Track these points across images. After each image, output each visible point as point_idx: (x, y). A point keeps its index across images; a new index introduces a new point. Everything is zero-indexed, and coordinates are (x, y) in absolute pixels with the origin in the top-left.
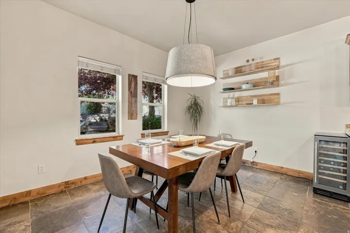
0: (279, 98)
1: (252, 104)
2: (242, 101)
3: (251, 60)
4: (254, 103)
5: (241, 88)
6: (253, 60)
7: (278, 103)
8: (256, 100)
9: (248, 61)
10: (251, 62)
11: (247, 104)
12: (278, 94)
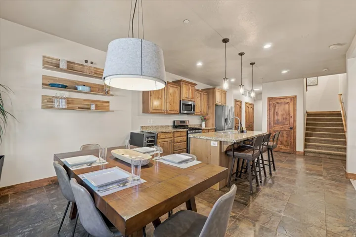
0: (108, 106)
1: (89, 109)
2: (73, 104)
3: (89, 63)
4: (92, 108)
5: (77, 89)
6: (92, 63)
7: (108, 110)
8: (94, 105)
9: (86, 61)
10: (89, 64)
11: (79, 108)
12: (108, 102)
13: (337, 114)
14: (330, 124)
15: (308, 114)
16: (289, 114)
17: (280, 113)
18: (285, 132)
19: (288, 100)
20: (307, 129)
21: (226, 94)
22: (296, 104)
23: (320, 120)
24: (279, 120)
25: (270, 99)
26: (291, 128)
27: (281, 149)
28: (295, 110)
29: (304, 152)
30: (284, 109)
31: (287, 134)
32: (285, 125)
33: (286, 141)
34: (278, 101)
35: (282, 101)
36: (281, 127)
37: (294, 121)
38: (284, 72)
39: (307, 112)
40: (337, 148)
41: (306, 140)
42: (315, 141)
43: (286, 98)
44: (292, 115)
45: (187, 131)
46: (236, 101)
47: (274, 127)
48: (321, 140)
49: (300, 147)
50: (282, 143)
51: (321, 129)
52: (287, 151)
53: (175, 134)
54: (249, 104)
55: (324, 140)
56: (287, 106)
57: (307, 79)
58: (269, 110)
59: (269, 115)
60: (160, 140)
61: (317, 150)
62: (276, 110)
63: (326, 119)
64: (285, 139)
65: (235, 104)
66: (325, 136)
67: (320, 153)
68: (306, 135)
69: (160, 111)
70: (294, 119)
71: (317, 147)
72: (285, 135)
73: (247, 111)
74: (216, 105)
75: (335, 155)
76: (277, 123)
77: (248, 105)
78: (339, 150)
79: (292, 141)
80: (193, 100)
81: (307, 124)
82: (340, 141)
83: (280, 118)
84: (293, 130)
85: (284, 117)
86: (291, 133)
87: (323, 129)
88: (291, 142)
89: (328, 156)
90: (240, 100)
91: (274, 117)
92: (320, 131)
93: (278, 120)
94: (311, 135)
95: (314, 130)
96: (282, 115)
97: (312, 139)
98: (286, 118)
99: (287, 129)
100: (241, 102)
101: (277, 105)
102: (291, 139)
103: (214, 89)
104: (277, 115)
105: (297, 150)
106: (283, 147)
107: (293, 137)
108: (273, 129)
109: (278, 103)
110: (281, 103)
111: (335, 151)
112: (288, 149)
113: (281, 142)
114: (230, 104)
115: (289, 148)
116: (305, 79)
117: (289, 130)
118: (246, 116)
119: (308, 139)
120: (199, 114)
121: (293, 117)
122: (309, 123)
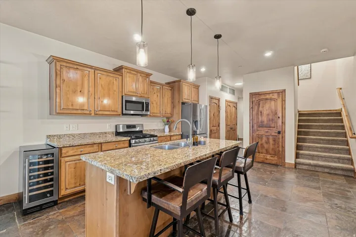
13: (336, 113)
14: (327, 126)
15: (300, 115)
16: (276, 114)
17: (265, 112)
18: (271, 138)
19: (275, 96)
20: (299, 133)
21: (198, 89)
22: (285, 101)
23: (315, 121)
24: (264, 122)
25: (252, 95)
26: (279, 133)
27: (267, 159)
28: (283, 108)
29: (296, 163)
30: (270, 107)
31: (274, 141)
32: (271, 128)
33: (272, 149)
34: (263, 97)
35: (268, 97)
36: (267, 130)
37: (282, 123)
38: (268, 54)
39: (298, 111)
40: (339, 158)
41: (298, 148)
42: (309, 148)
43: (272, 92)
44: (280, 115)
45: (130, 140)
46: (211, 98)
47: (258, 130)
48: (317, 147)
49: (290, 158)
50: (267, 152)
51: (316, 132)
52: (273, 162)
53: (103, 147)
54: (230, 102)
55: (321, 148)
56: (273, 103)
57: (299, 67)
58: (252, 108)
59: (251, 114)
60: (67, 159)
61: (312, 162)
62: (261, 109)
63: (322, 120)
64: (271, 146)
65: (210, 102)
66: (321, 141)
67: (316, 166)
68: (298, 140)
69: (79, 112)
70: (282, 120)
71: (312, 157)
72: (271, 141)
73: (228, 111)
74: (183, 103)
75: (335, 168)
76: (261, 125)
77: (229, 104)
78: (341, 161)
79: (281, 149)
80: (146, 96)
81: (299, 127)
82: (341, 149)
83: (265, 119)
84: (281, 135)
85: (271, 117)
86: (279, 138)
87: (319, 132)
88: (279, 150)
89: (326, 170)
90: (217, 97)
91: (258, 118)
92: (314, 135)
93: (262, 122)
94: (304, 140)
95: (307, 134)
96: (268, 115)
97: (306, 147)
98: (272, 120)
99: (273, 134)
100: (219, 100)
101: (261, 103)
102: (278, 147)
103: (180, 81)
104: (261, 115)
105: (287, 161)
106: (268, 157)
107: (281, 144)
108: (257, 133)
109: (262, 99)
110: (267, 99)
111: (335, 162)
112: (275, 160)
113: (266, 150)
114: (204, 102)
115: (276, 158)
116: (296, 68)
117: (276, 134)
118: (227, 117)
119: (301, 146)
120: (159, 115)
121: (281, 118)
122: (301, 125)
